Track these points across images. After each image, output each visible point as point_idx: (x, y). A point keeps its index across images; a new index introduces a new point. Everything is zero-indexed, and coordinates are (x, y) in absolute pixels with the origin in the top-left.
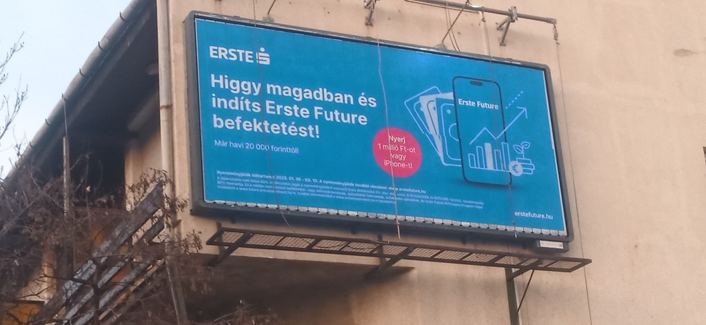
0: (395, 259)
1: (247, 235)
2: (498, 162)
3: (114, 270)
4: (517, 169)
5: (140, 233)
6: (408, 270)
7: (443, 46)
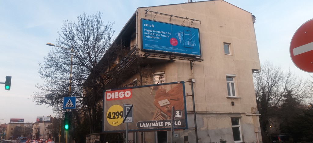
0: (173, 59)
1: (150, 54)
2: (190, 44)
3: (129, 59)
4: (193, 45)
5: (133, 54)
6: (175, 61)
7: (182, 25)
